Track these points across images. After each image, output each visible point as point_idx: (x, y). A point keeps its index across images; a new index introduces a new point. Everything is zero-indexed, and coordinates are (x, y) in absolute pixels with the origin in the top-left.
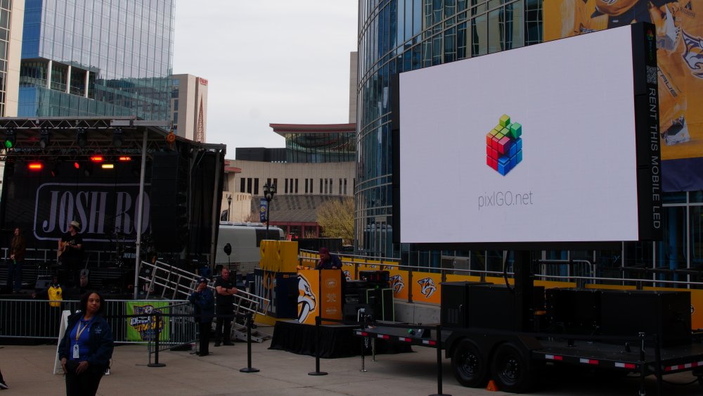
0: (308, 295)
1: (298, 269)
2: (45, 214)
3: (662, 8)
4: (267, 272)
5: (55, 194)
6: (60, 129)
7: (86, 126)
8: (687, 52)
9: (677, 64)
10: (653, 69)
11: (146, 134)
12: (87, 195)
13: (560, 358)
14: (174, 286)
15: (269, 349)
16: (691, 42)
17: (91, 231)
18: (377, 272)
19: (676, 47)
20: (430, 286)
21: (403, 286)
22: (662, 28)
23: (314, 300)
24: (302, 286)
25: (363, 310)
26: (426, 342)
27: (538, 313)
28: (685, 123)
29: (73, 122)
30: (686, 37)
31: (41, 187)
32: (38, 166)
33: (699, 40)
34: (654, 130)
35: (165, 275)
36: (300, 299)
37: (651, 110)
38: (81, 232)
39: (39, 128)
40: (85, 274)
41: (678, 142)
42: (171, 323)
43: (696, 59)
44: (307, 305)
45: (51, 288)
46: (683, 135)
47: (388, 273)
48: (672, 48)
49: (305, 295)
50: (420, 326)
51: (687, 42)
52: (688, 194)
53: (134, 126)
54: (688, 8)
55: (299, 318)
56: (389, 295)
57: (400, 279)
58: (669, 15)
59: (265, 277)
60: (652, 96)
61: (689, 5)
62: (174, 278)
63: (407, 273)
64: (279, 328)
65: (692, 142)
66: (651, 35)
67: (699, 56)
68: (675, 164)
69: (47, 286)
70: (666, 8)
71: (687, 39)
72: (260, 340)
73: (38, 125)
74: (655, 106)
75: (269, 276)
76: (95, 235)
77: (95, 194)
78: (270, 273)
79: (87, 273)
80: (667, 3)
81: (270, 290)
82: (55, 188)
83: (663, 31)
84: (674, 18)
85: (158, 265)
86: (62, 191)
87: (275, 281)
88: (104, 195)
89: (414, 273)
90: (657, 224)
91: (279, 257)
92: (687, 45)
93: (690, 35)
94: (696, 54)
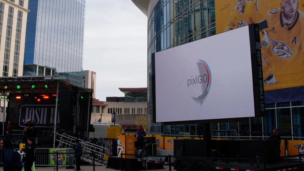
0: (121, 146)
1: (117, 135)
2: (23, 117)
3: (262, 30)
4: (109, 139)
5: (27, 109)
6: (25, 81)
7: (35, 79)
8: (273, 47)
9: (269, 52)
10: (259, 43)
11: (58, 83)
12: (39, 109)
13: (222, 168)
14: (69, 143)
15: (106, 168)
16: (275, 43)
17: (41, 123)
18: (151, 137)
19: (269, 46)
20: (172, 143)
21: (161, 143)
22: (263, 38)
23: (123, 148)
24: (118, 142)
25: (141, 150)
26: (166, 163)
27: (214, 150)
28: (274, 75)
29: (30, 78)
30: (272, 41)
31: (22, 106)
32: (19, 97)
33: (278, 42)
34: (260, 69)
35: (66, 139)
36: (118, 147)
37: (258, 60)
38: (37, 124)
39: (17, 81)
40: (37, 139)
41: (271, 83)
42: (67, 158)
43: (277, 49)
44: (121, 150)
45: (21, 144)
46: (273, 80)
47: (155, 137)
48: (267, 46)
49: (120, 146)
50: (164, 156)
51: (273, 43)
52: (276, 104)
53: (53, 80)
54: (273, 30)
55: (117, 156)
56: (155, 146)
57: (160, 140)
58: (265, 33)
59: (108, 141)
60: (258, 54)
61: (273, 29)
62: (69, 140)
63: (163, 137)
64: (110, 159)
65: (277, 83)
66: (257, 29)
67: (278, 49)
68: (270, 92)
69: (19, 143)
70: (264, 30)
71: (273, 42)
72: (103, 165)
73: (16, 80)
74: (260, 59)
75: (110, 140)
76: (43, 125)
77: (43, 109)
78: (110, 139)
79: (38, 139)
80: (264, 28)
81: (110, 146)
82: (28, 107)
83: (263, 39)
84: (267, 34)
85: (64, 135)
86: (30, 108)
87: (112, 142)
88: (46, 109)
89: (165, 137)
90: (263, 109)
91: (113, 132)
92: (273, 44)
93: (274, 40)
94: (277, 48)
